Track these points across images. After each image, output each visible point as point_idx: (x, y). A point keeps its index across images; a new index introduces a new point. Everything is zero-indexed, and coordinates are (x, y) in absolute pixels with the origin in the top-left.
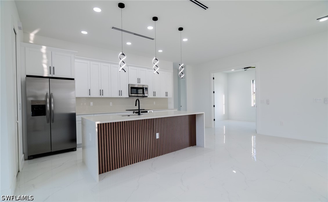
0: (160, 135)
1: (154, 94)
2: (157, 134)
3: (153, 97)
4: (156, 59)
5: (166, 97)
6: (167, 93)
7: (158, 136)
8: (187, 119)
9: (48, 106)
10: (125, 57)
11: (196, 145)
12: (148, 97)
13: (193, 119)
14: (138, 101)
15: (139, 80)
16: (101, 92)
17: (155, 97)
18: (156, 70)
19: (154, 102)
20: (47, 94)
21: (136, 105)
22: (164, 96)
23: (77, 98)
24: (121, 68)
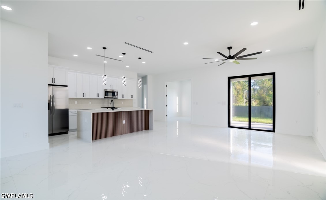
0: (126, 122)
1: (123, 96)
2: (124, 121)
3: (122, 98)
4: (124, 77)
5: (131, 99)
6: (132, 96)
7: (124, 122)
8: (143, 113)
9: (51, 103)
10: (106, 77)
11: (149, 129)
12: (118, 98)
13: (147, 113)
14: (112, 101)
15: (111, 86)
16: (84, 94)
17: (123, 98)
18: (124, 84)
19: (123, 102)
20: (51, 95)
21: (111, 104)
22: (130, 98)
23: (69, 98)
24: (104, 83)
